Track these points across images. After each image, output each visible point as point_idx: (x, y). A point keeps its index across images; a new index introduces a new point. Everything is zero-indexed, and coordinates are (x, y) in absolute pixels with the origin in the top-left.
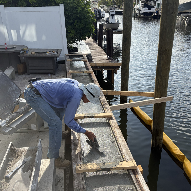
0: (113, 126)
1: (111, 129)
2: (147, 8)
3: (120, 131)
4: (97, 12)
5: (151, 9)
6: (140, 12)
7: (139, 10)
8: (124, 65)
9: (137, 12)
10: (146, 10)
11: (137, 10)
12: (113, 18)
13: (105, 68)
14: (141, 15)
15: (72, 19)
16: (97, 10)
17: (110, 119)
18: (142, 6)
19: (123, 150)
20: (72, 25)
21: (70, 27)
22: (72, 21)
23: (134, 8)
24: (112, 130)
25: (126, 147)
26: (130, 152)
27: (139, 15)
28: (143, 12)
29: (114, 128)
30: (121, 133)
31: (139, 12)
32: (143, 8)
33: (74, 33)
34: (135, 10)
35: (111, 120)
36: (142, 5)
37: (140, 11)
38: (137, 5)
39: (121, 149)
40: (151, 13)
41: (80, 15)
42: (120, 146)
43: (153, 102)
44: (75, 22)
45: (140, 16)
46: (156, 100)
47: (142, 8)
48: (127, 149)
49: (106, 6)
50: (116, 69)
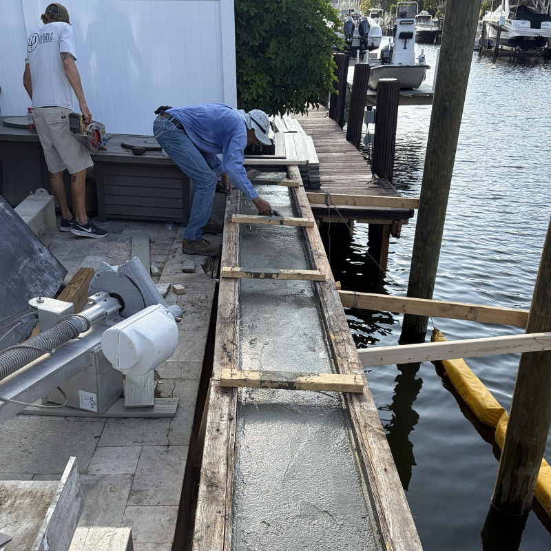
0: (362, 424)
1: (355, 434)
2: (528, 23)
3: (387, 446)
4: (356, 29)
5: (542, 27)
6: (503, 35)
7: (498, 28)
8: (427, 206)
9: (491, 33)
10: (522, 29)
11: (494, 26)
12: (405, 48)
13: (362, 215)
14: (505, 47)
15: (260, 34)
16: (355, 22)
17: (354, 399)
18: (510, 14)
19: (390, 520)
20: (259, 57)
21: (251, 61)
22: (261, 42)
23: (482, 21)
24: (356, 440)
25: (402, 510)
26: (415, 532)
27: (497, 46)
28: (512, 35)
29: (364, 434)
30: (388, 456)
31: (499, 34)
32: (512, 21)
33: (265, 86)
34: (484, 27)
35: (358, 403)
36: (511, 10)
37: (502, 32)
38: (494, 11)
39: (380, 517)
40: (540, 40)
41: (289, 19)
42: (381, 506)
43: (520, 346)
44: (268, 46)
45: (502, 49)
46: (535, 338)
47: (510, 22)
48: (405, 520)
49: (388, 11)
50: (398, 220)
